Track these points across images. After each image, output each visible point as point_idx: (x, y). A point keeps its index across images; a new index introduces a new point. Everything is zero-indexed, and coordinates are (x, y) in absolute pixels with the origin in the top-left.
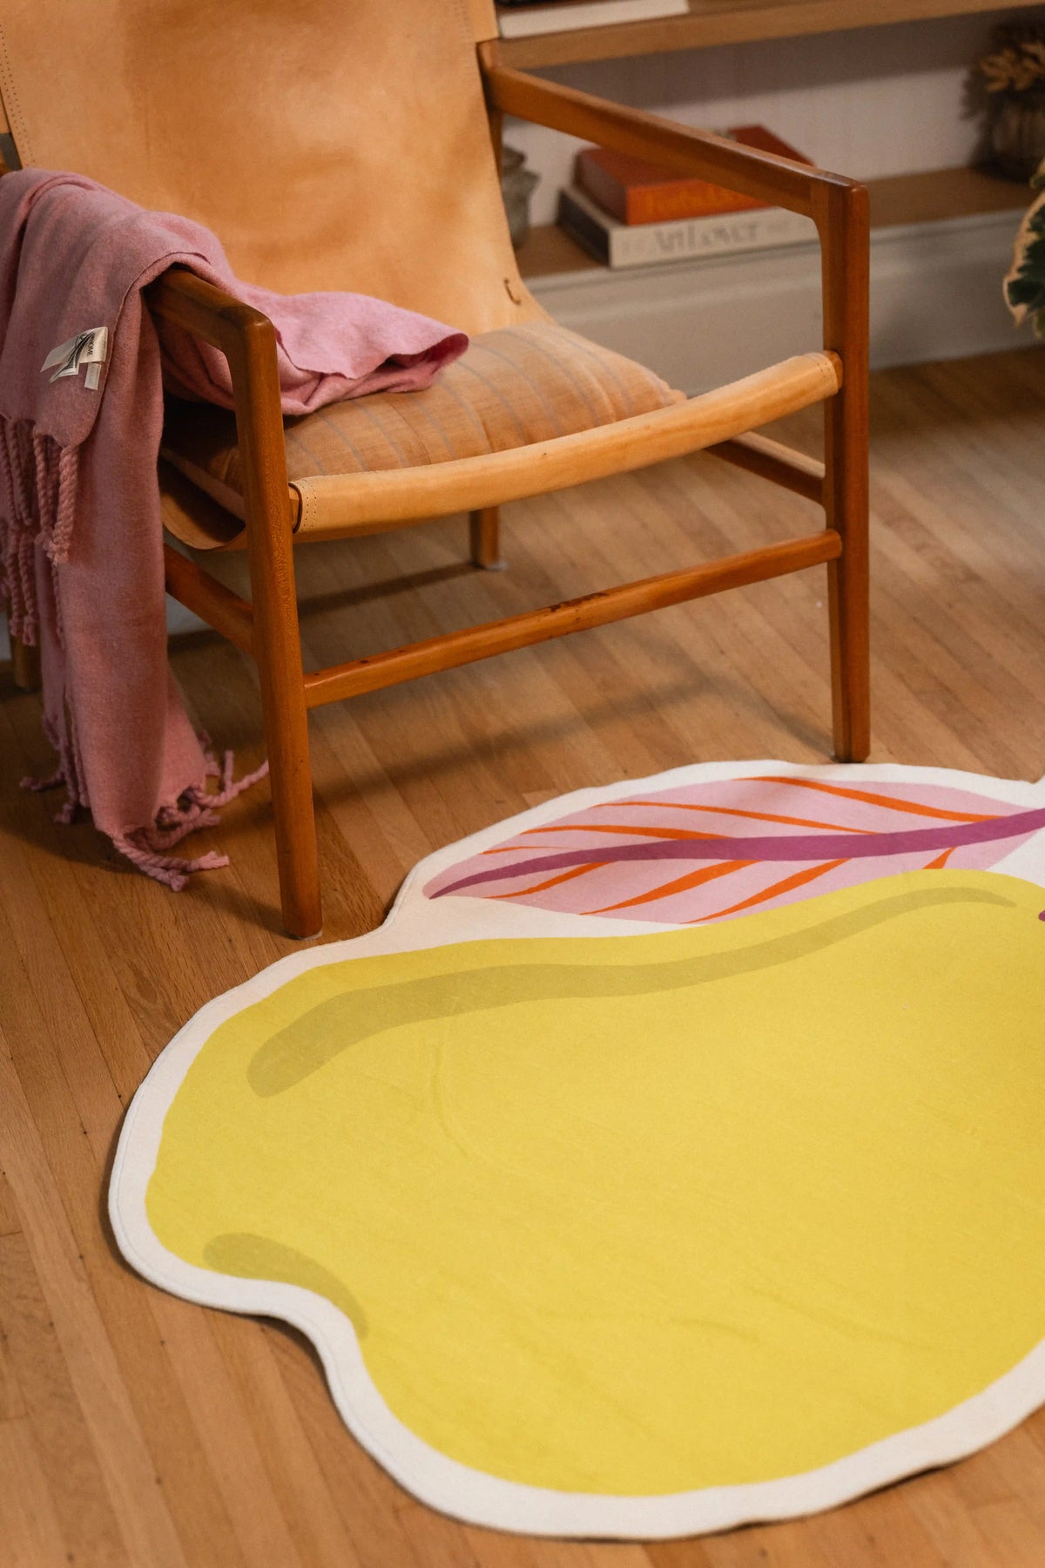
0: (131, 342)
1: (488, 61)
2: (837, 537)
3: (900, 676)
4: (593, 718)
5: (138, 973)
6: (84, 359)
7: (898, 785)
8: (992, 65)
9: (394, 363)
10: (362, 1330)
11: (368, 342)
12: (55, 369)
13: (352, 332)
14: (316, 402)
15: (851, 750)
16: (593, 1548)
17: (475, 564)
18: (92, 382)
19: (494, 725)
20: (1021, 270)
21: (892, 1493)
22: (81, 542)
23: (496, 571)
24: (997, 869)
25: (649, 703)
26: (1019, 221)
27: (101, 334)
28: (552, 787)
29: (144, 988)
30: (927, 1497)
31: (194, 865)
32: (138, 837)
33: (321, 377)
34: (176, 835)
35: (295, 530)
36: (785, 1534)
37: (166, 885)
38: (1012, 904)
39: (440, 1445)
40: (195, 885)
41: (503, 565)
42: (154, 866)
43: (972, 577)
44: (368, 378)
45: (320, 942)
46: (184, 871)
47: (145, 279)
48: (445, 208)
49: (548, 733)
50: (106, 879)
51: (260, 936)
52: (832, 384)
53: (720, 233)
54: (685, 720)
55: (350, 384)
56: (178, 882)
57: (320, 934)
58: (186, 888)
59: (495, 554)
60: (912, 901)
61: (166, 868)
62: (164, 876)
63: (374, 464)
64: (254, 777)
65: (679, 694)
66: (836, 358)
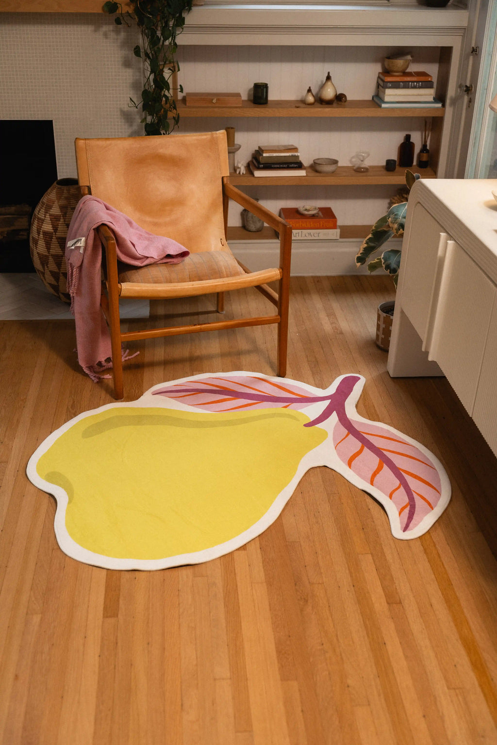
0: (91, 242)
1: (225, 182)
2: (279, 317)
3: (307, 356)
4: (223, 355)
5: (74, 402)
6: (78, 245)
7: (288, 384)
8: (394, 199)
9: (169, 256)
10: (70, 502)
11: (163, 250)
12: (69, 247)
13: (161, 247)
14: (145, 263)
15: (281, 374)
16: (94, 568)
17: (217, 312)
18: (81, 251)
19: (198, 353)
20: (361, 254)
21: (177, 569)
22: (79, 291)
23: (221, 314)
24: (300, 411)
25: (239, 353)
26: (362, 242)
27: (83, 239)
28: (202, 371)
29: (73, 406)
30: (184, 572)
31: (102, 377)
32: (90, 368)
33: (148, 258)
34: (103, 368)
35: (120, 296)
36: (144, 574)
37: (93, 381)
38: (299, 421)
39: (72, 535)
40: (100, 382)
41: (224, 312)
42: (92, 376)
43: (341, 333)
44: (162, 259)
45: (122, 402)
46: (99, 378)
47: (95, 227)
48: (207, 219)
49: (210, 357)
50: (80, 377)
51: (108, 397)
52: (279, 277)
53: (310, 234)
54: (245, 360)
55: (156, 260)
56: (96, 380)
57: (123, 399)
58: (98, 382)
59: (222, 309)
60: (273, 415)
61: (94, 377)
62: (93, 379)
63: (156, 282)
64: (130, 357)
65: (249, 352)
66: (281, 270)
